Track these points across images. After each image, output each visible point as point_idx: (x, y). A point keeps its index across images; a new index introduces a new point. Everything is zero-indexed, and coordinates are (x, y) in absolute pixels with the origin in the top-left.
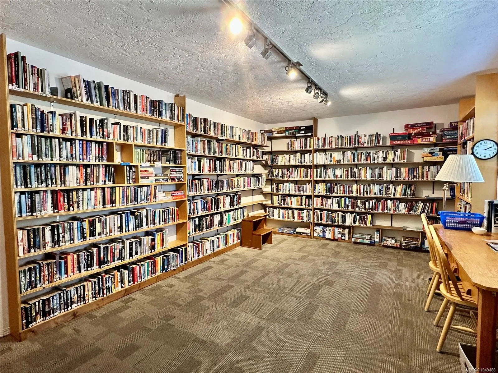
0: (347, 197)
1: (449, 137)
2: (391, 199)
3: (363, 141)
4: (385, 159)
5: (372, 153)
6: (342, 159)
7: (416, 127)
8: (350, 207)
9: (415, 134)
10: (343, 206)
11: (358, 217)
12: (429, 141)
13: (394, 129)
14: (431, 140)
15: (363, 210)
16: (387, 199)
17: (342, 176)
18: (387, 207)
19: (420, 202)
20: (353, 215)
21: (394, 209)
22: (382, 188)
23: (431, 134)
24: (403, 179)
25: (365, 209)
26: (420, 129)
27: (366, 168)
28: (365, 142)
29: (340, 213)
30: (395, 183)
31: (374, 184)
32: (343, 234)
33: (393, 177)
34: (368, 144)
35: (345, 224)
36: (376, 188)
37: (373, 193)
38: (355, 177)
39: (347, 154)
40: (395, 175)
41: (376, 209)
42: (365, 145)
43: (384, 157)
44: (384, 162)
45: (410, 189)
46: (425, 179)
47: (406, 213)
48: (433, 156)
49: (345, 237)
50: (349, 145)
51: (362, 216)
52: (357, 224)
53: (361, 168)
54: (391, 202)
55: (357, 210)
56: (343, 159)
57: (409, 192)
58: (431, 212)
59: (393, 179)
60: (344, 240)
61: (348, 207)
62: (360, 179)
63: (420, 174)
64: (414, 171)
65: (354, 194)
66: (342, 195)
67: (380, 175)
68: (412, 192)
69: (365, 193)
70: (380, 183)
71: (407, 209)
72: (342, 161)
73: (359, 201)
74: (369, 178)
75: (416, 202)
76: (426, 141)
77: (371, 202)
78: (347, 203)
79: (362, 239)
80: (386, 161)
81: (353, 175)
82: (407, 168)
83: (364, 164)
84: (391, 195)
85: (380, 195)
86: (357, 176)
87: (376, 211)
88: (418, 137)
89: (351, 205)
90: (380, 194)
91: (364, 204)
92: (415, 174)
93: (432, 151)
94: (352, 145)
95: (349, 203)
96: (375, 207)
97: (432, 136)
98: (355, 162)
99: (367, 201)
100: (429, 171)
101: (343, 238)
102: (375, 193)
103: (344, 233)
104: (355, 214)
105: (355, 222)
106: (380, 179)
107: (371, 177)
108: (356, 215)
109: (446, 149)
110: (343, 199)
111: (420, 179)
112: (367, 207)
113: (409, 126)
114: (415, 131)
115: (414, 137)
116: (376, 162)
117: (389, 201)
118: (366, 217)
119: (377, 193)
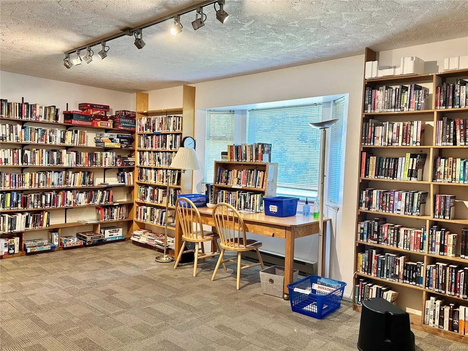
0: (14, 191)
1: (123, 124)
2: (71, 190)
3: (38, 114)
4: (63, 140)
5: (48, 131)
6: (8, 135)
7: (95, 108)
8: (19, 205)
9: (95, 115)
10: (8, 205)
11: (31, 217)
12: (107, 126)
13: (67, 104)
14: (109, 125)
15: (39, 207)
16: (66, 190)
17: (9, 160)
18: (67, 199)
19: (99, 191)
20: (25, 216)
21: (75, 202)
22: (61, 177)
23: (108, 119)
24: (82, 166)
25: (41, 205)
26: (99, 111)
27: (41, 150)
28: (40, 116)
29: (7, 216)
30: (75, 170)
31: (52, 172)
32: (11, 246)
33: (73, 163)
34: (45, 118)
35: (14, 230)
36: (54, 177)
37: (51, 183)
38: (27, 163)
39: (16, 129)
40: (75, 161)
41: (55, 204)
42: (42, 119)
43: (62, 137)
44: (62, 144)
45: (88, 177)
46: (103, 166)
47: (86, 204)
48: (112, 142)
49: (14, 249)
50: (19, 116)
51: (37, 214)
52: (31, 227)
53: (35, 149)
54: (71, 193)
55: (30, 208)
56: (10, 135)
57: (88, 181)
58: (108, 201)
59: (73, 166)
60: (14, 253)
61: (16, 205)
62: (34, 165)
63: (99, 160)
64: (93, 156)
65: (27, 186)
66: (8, 189)
67: (59, 161)
68: (91, 180)
69: (41, 184)
70: (58, 170)
71: (86, 200)
72: (8, 138)
73: (33, 195)
74: (45, 164)
75: (95, 191)
76: (104, 126)
77: (49, 195)
78: (15, 199)
79: (39, 246)
80: (64, 143)
81: (24, 159)
82: (87, 153)
83: (37, 145)
84: (70, 184)
85: (58, 186)
86: (29, 161)
87: (55, 207)
88: (98, 119)
89: (21, 202)
90: (58, 184)
91: (39, 198)
92: (94, 160)
93: (112, 137)
94: (23, 117)
95: (18, 199)
96: (54, 201)
97: (109, 120)
98: (27, 141)
99: (43, 194)
100: (107, 157)
101: (11, 251)
102: (53, 184)
103: (13, 244)
104: (27, 214)
105: (27, 225)
106: (59, 165)
107: (48, 163)
108: (29, 215)
109: (120, 136)
110: (9, 195)
111: (99, 166)
112: (44, 202)
113: (89, 105)
114: (95, 113)
115: (94, 119)
116: (53, 143)
117: (69, 192)
118: (42, 216)
119: (55, 184)
